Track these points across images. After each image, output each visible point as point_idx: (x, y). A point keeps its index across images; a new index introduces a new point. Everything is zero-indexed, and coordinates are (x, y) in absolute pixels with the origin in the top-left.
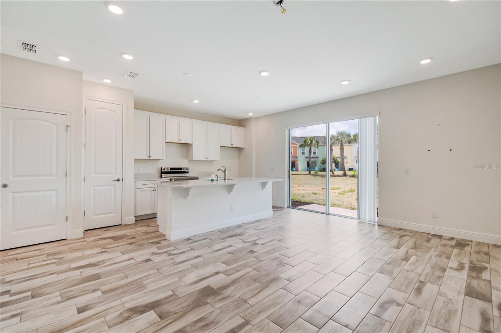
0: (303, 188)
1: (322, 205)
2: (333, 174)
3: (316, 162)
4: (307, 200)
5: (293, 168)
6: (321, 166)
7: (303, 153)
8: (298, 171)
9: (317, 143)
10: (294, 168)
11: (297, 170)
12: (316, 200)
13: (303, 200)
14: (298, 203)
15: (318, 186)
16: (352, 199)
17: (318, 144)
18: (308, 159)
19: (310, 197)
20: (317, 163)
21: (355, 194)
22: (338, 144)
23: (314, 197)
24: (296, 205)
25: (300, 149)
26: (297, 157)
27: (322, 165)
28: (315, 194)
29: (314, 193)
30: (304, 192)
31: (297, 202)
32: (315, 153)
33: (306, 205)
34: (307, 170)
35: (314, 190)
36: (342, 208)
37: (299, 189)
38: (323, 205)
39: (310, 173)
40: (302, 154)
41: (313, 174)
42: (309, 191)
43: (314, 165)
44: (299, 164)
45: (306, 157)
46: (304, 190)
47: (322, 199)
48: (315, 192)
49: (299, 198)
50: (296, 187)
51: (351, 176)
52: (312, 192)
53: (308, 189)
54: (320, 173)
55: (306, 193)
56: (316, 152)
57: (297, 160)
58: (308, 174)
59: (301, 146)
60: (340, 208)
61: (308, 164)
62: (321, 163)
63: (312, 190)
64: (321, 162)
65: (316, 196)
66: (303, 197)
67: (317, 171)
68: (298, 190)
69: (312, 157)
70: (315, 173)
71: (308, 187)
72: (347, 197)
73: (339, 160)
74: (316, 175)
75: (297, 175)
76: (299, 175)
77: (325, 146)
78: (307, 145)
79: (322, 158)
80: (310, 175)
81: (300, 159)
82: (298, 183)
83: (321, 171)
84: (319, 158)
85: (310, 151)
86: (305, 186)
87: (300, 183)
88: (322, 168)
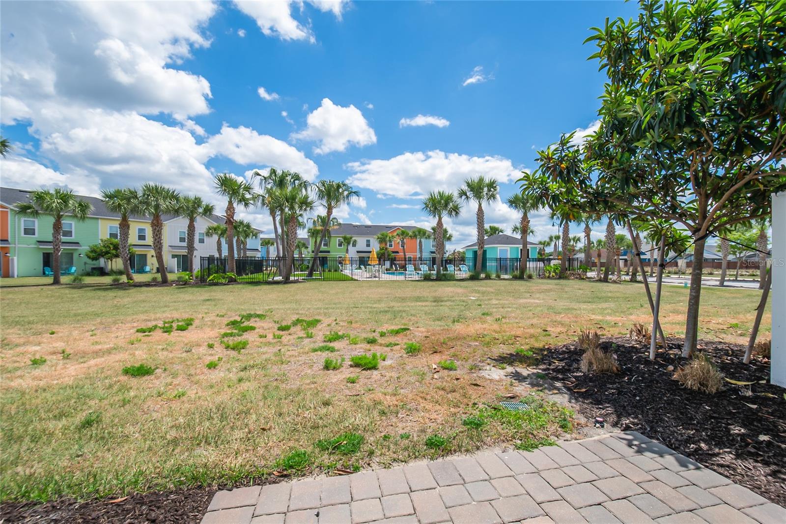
0: (59, 345)
2: (131, 282)
3: (72, 254)
6: (85, 263)
7: (29, 232)
8: (13, 277)
9: (83, 207)
11: (8, 276)
15: (115, 322)
17: (83, 212)
18: (48, 247)
20: (75, 256)
22: (147, 213)
25: (19, 220)
26: (7, 241)
27: (89, 261)
28: (141, 371)
29: (135, 368)
32: (68, 233)
34: (44, 273)
35: (117, 350)
37: (36, 350)
39: (57, 282)
40: (25, 234)
41: (69, 284)
42: (97, 354)
43: (65, 261)
44: (15, 258)
45: (39, 242)
46: (65, 356)
48: (128, 360)
50: (17, 341)
52: (115, 362)
53: (82, 345)
55: (89, 377)
56: (72, 232)
57: (6, 247)
58: (53, 284)
59: (22, 211)
61: (48, 260)
62: (89, 257)
63: (105, 348)
64: (87, 255)
67: (78, 274)
69: (61, 243)
70: (74, 281)
71: (77, 333)
73: (136, 251)
74: (77, 285)
75: (9, 289)
76: (16, 289)
77: (98, 218)
78: (48, 210)
79: (91, 245)
80: (57, 287)
81: (18, 246)
82: (22, 319)
83: (88, 274)
84: (81, 246)
85: (57, 227)
86: (63, 331)
87: (31, 319)
88: (88, 268)
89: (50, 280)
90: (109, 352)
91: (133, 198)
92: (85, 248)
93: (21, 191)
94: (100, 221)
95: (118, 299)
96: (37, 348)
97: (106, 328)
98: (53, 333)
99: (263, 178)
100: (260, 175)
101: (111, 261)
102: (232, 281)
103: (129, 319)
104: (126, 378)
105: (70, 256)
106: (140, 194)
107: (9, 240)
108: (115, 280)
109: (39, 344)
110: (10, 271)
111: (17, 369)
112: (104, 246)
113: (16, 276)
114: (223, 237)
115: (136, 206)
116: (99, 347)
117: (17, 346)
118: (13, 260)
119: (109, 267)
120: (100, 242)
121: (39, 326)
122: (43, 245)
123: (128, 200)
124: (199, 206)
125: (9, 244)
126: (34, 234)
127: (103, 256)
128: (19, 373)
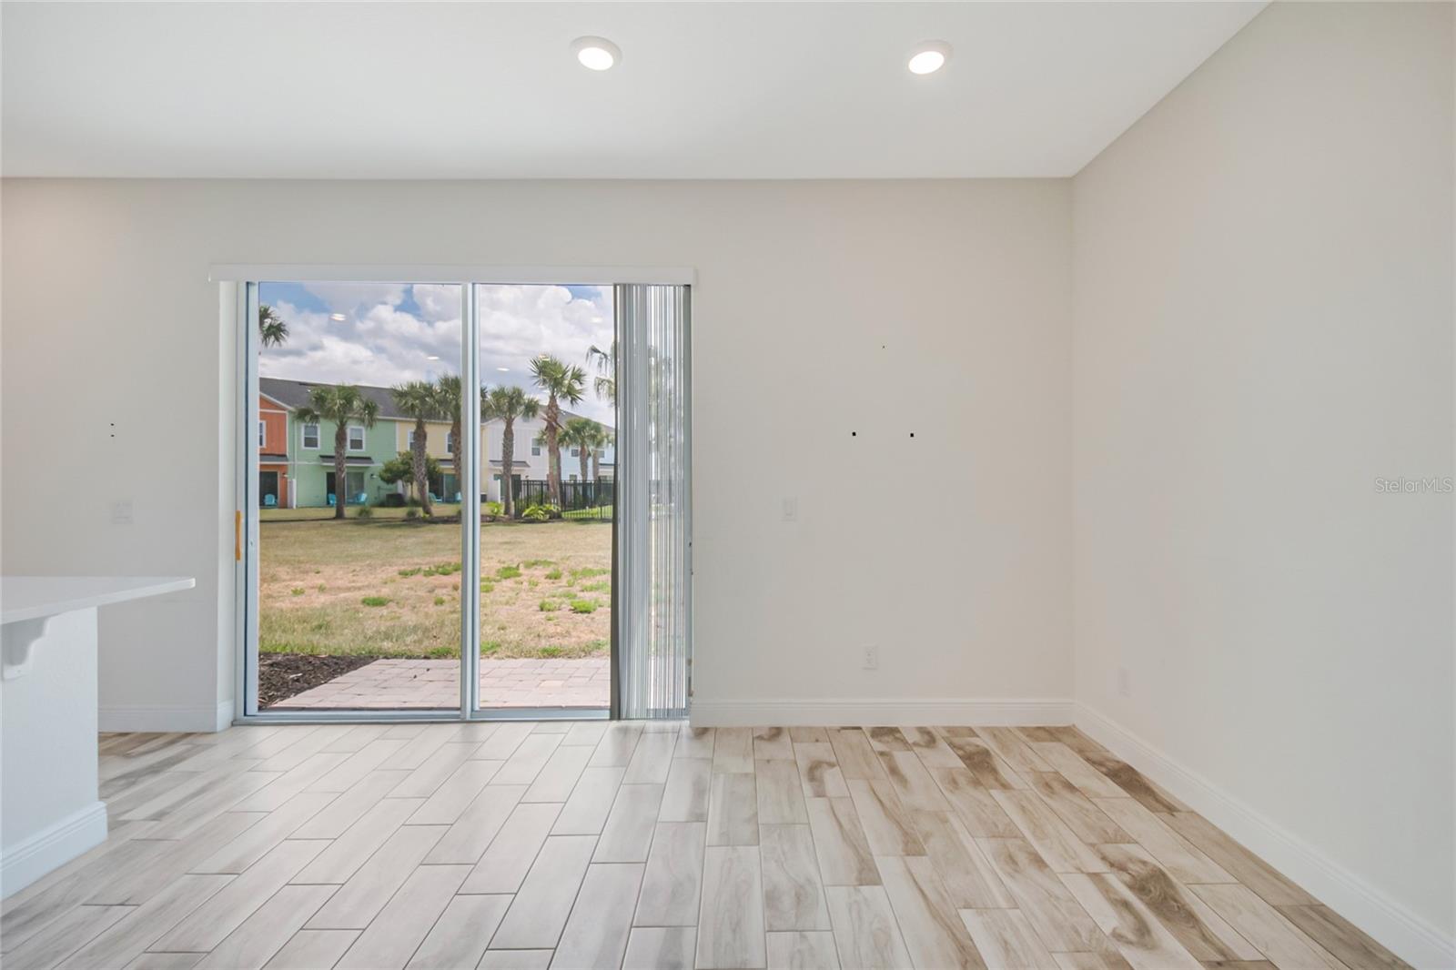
0: (320, 581)
1: (418, 657)
2: (427, 516)
3: (362, 474)
4: (342, 642)
5: (267, 497)
6: (379, 488)
7: (311, 442)
8: (291, 507)
9: (370, 409)
10: (270, 499)
11: (284, 505)
12: (387, 636)
13: (325, 646)
14: (297, 669)
15: (383, 565)
16: (527, 608)
17: (371, 414)
18: (333, 464)
19: (359, 620)
20: (367, 477)
21: (525, 583)
22: (445, 418)
23: (375, 620)
24: (285, 683)
25: (299, 429)
26: (284, 456)
27: (384, 484)
28: (378, 603)
29: (374, 600)
30: (323, 599)
31: (292, 664)
32: (357, 444)
33: (341, 673)
34: (328, 503)
35: (368, 586)
36: (509, 657)
37: (299, 584)
38: (426, 658)
39: (339, 515)
40: (306, 445)
41: (355, 519)
42: (349, 589)
43: (353, 484)
44: (295, 481)
45: (322, 457)
46: (322, 589)
47: (415, 629)
48: (373, 594)
49: (298, 641)
50: (285, 577)
51: (488, 519)
52: (360, 595)
53: (340, 583)
54: (380, 513)
55: (333, 605)
56: (361, 441)
57: (283, 465)
58: (334, 519)
59: (302, 415)
60: (499, 658)
61: (332, 483)
62: (383, 479)
63: (359, 584)
64: (380, 476)
65: (384, 611)
66: (320, 627)
67: (366, 504)
68: (296, 592)
69: (348, 458)
70: (361, 514)
71: (340, 573)
72: (507, 603)
73: (443, 469)
74: (364, 519)
75: (285, 524)
76: (292, 523)
77: (395, 421)
78: (329, 414)
79: (386, 462)
80: (339, 522)
81: (297, 462)
82: (293, 558)
83: (382, 505)
84: (373, 463)
85: (341, 437)
86: (328, 571)
87: (302, 558)
88: (383, 494)
89: (332, 512)
90: (359, 589)
91: (428, 396)
92: (378, 466)
93: (301, 384)
94: (397, 425)
95: (402, 540)
96: (301, 583)
97: (372, 568)
98: (318, 573)
99: (603, 356)
100: (599, 352)
101: (412, 484)
102: (555, 517)
103: (401, 562)
104: (362, 606)
105: (359, 477)
106: (437, 388)
107: (287, 454)
108: (412, 514)
109: (302, 580)
110: (289, 501)
111: (279, 597)
112: (402, 463)
113: (294, 507)
114: (562, 445)
115: (432, 408)
116: (353, 584)
117: (284, 581)
118: (291, 482)
119: (409, 493)
120: (398, 457)
121: (308, 566)
122: (328, 462)
123: (422, 399)
124: (518, 403)
125: (287, 460)
126: (316, 446)
127: (400, 478)
128: (281, 599)
